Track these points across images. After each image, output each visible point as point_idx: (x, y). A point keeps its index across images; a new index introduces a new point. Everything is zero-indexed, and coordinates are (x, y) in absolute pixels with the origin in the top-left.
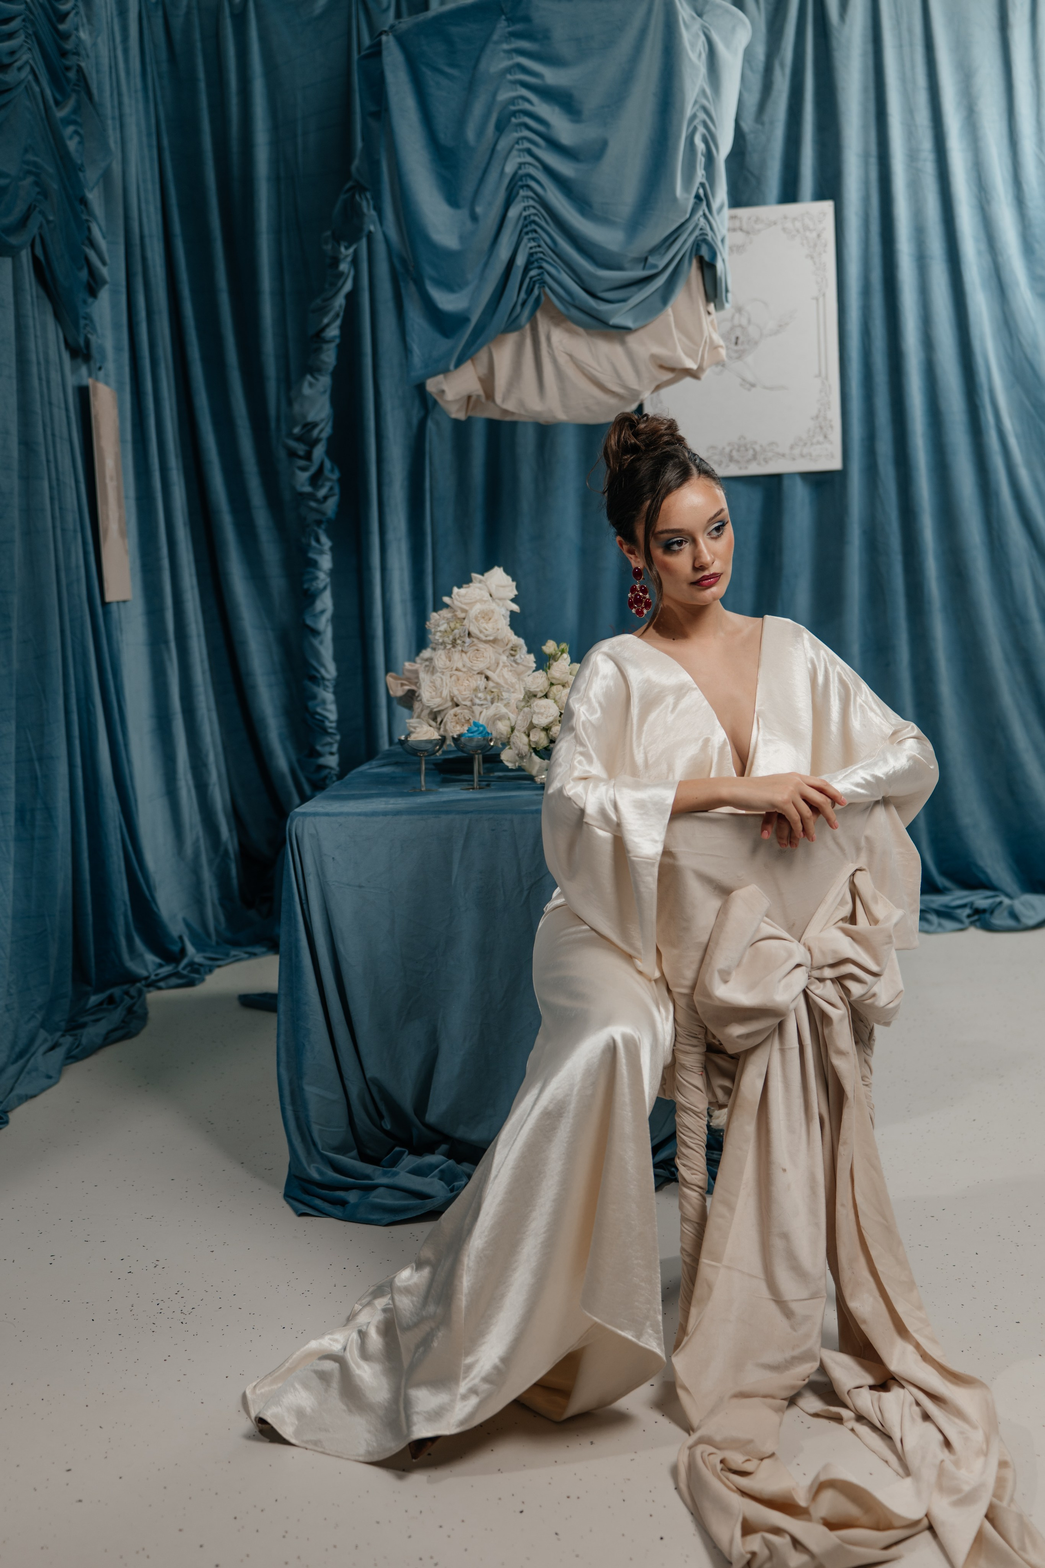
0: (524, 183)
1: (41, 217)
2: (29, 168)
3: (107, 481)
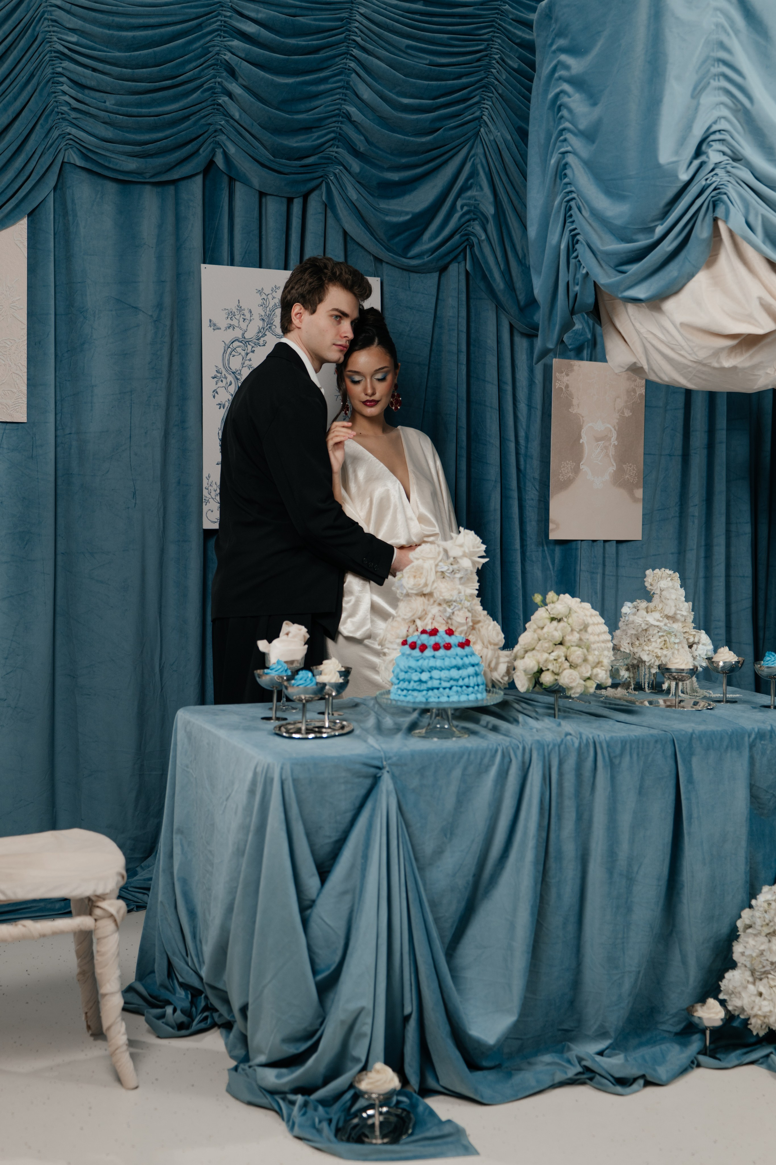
1: (472, 238)
2: (468, 201)
3: (581, 441)
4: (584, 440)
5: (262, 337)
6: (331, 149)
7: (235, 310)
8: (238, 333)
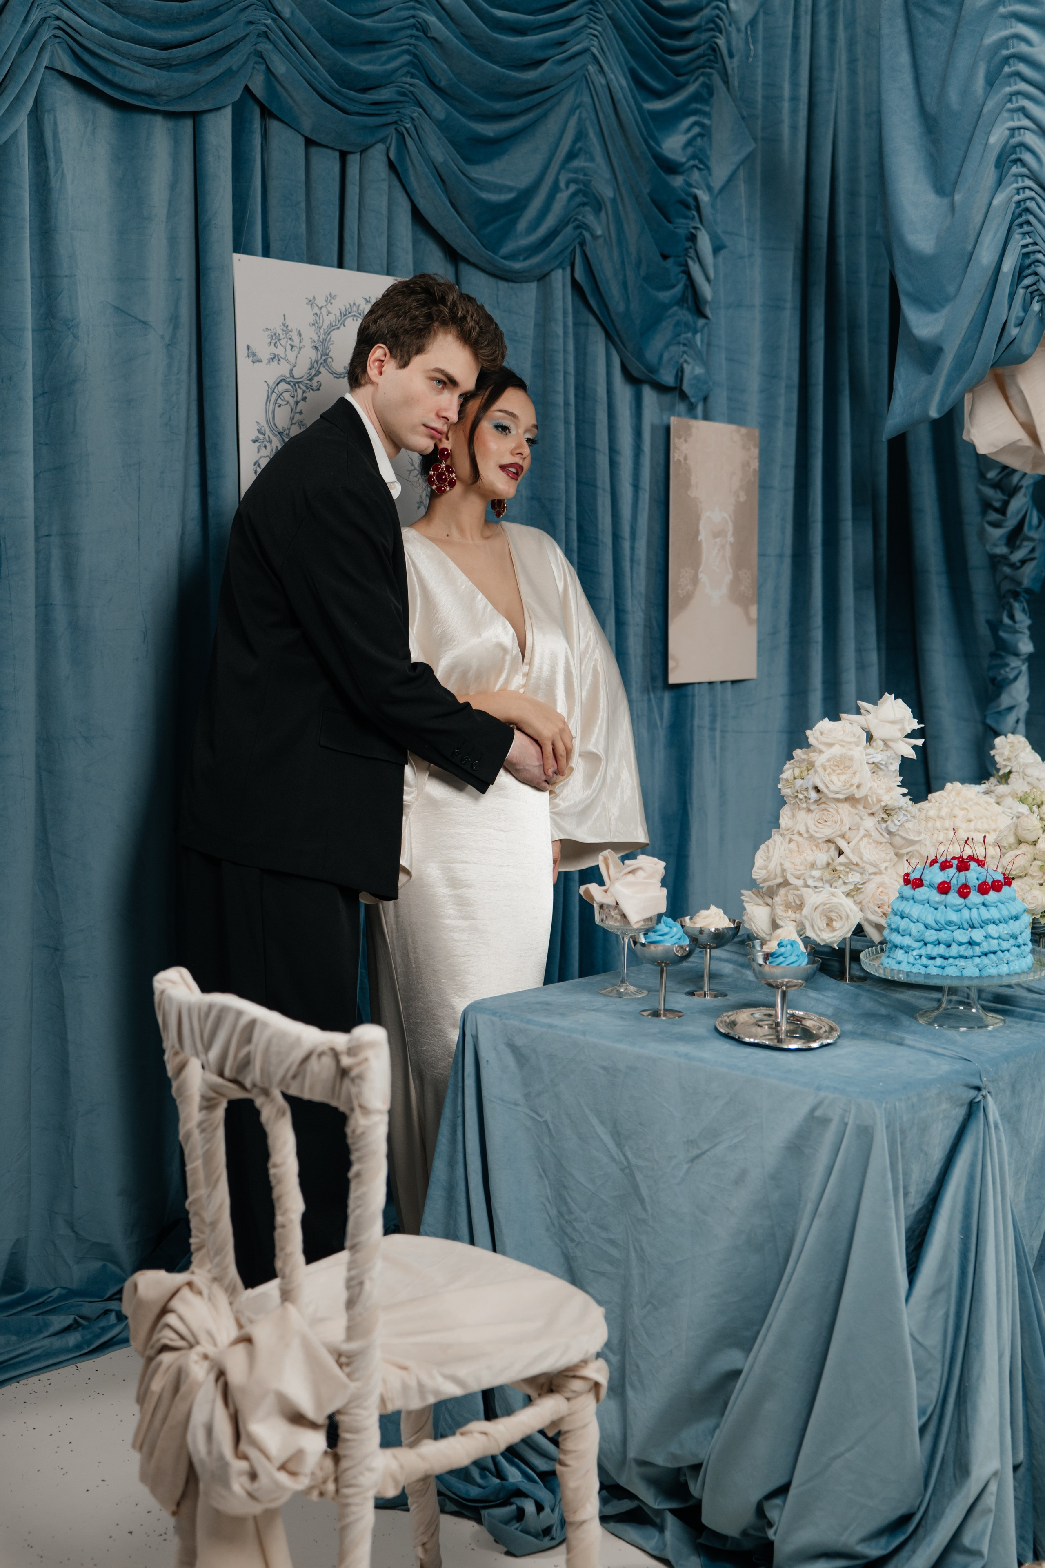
0: (1019, 155)
1: (584, 232)
2: (574, 175)
3: (700, 538)
4: (703, 536)
5: (316, 375)
6: (404, 79)
7: (279, 331)
8: (283, 370)
